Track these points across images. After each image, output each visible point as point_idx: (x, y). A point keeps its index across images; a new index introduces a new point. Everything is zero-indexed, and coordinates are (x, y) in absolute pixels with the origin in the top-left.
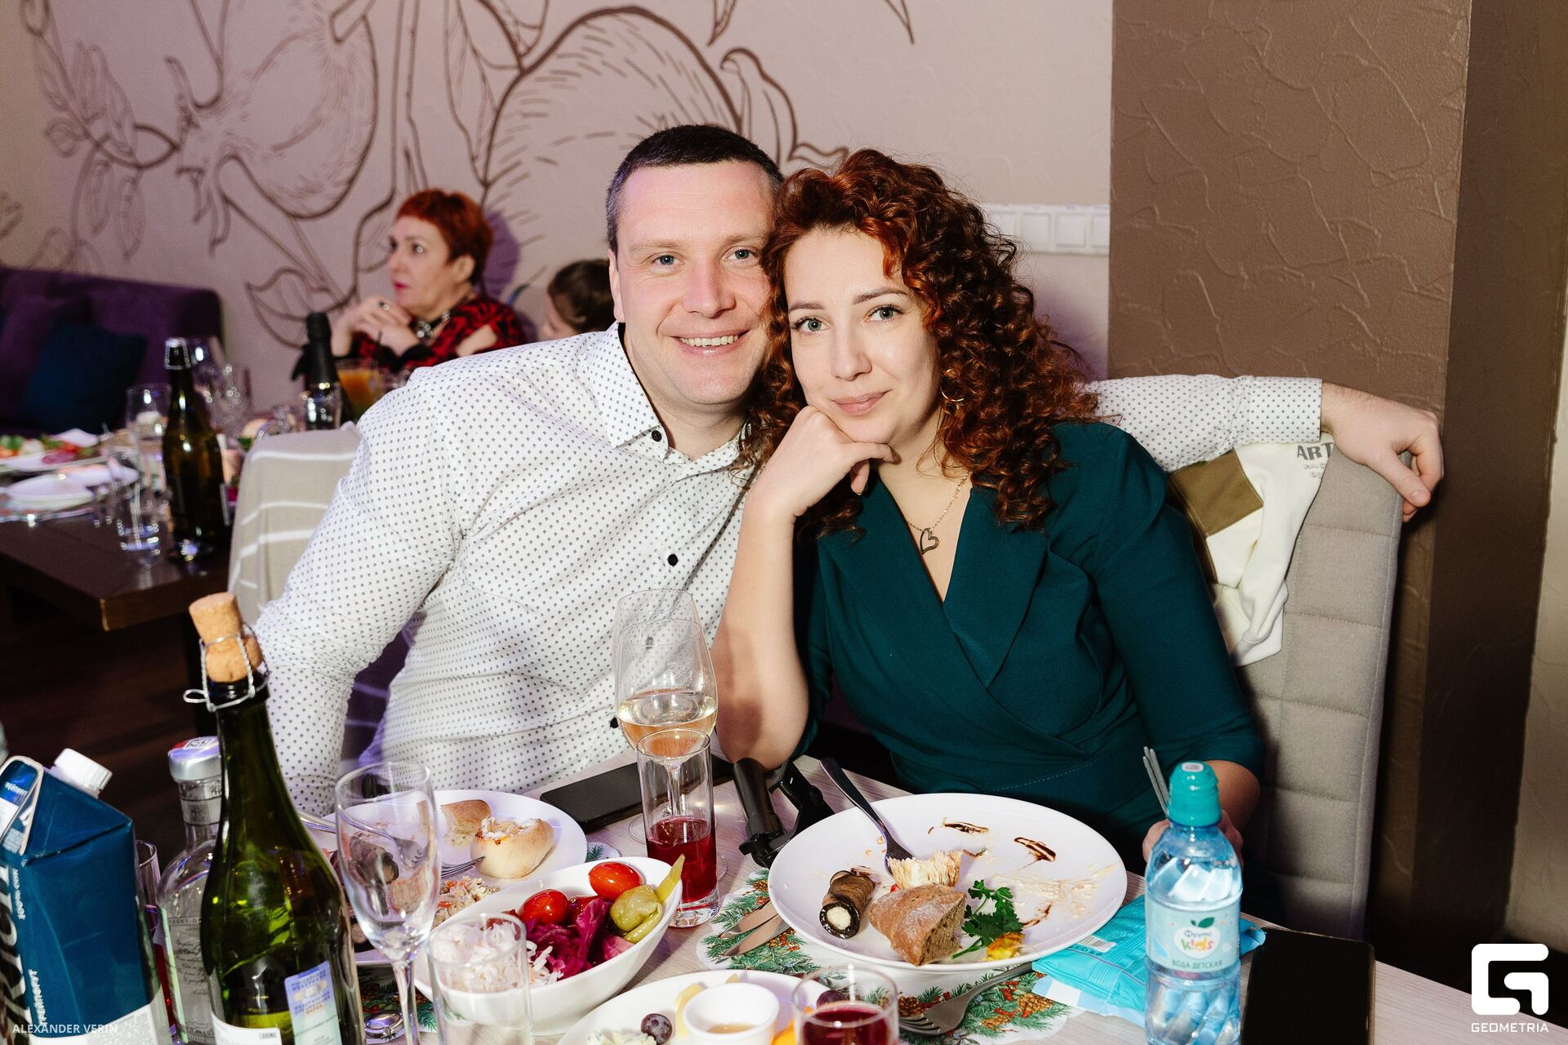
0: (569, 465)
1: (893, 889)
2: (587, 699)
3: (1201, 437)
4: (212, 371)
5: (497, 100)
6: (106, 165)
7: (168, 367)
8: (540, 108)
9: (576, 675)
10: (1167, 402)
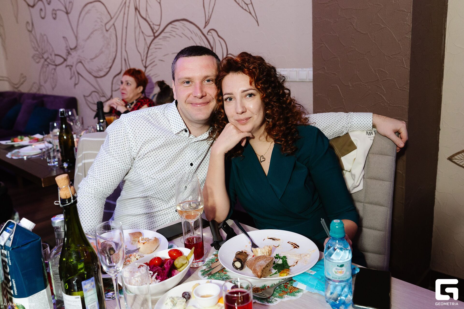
0: (162, 139)
1: (253, 256)
2: (169, 204)
3: (339, 129)
4: (73, 118)
5: (148, 45)
6: (48, 65)
7: (60, 116)
8: (160, 46)
9: (166, 197)
10: (329, 120)
